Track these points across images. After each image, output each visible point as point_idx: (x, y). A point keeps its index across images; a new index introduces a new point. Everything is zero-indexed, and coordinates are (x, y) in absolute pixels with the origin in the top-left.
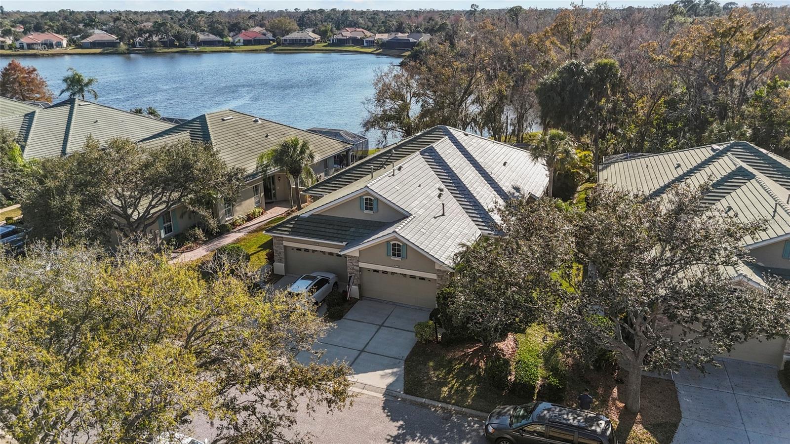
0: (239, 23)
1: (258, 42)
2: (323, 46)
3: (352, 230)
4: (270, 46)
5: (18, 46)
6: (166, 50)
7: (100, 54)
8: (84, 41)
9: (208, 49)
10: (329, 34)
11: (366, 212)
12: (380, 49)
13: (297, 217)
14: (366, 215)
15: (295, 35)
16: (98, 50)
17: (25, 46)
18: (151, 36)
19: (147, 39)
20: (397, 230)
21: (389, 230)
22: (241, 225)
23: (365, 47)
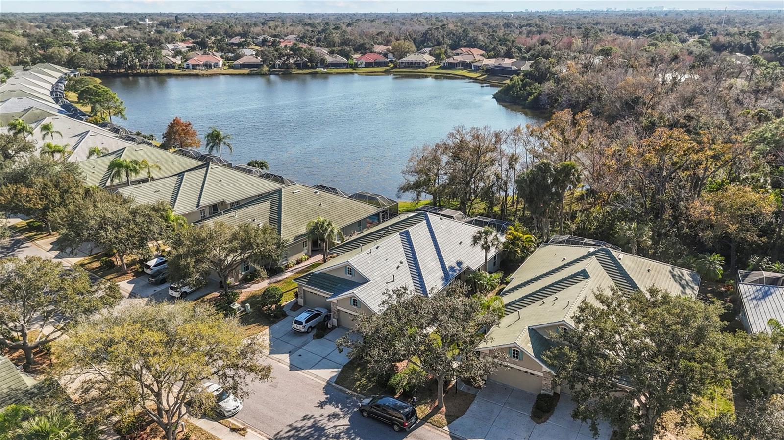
0: (365, 44)
1: (378, 64)
2: (435, 69)
3: (339, 285)
4: (388, 68)
5: (185, 66)
6: (301, 72)
7: (248, 75)
8: (236, 62)
9: (335, 70)
10: (443, 56)
11: (348, 275)
12: (484, 75)
13: (312, 273)
14: (348, 277)
15: (411, 58)
16: (247, 71)
17: (191, 67)
18: (288, 58)
19: (284, 61)
20: (355, 292)
21: (351, 291)
22: (291, 267)
23: (471, 71)
